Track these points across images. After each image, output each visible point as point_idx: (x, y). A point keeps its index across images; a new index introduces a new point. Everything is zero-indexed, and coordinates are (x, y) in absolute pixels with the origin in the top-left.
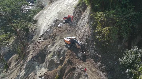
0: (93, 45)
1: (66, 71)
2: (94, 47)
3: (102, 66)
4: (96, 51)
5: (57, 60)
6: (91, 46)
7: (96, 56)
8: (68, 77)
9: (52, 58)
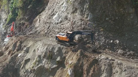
0: (99, 32)
1: (85, 68)
2: (101, 35)
3: (126, 53)
4: (106, 38)
5: (50, 65)
6: (96, 35)
7: (111, 43)
8: (92, 74)
9: (38, 65)
